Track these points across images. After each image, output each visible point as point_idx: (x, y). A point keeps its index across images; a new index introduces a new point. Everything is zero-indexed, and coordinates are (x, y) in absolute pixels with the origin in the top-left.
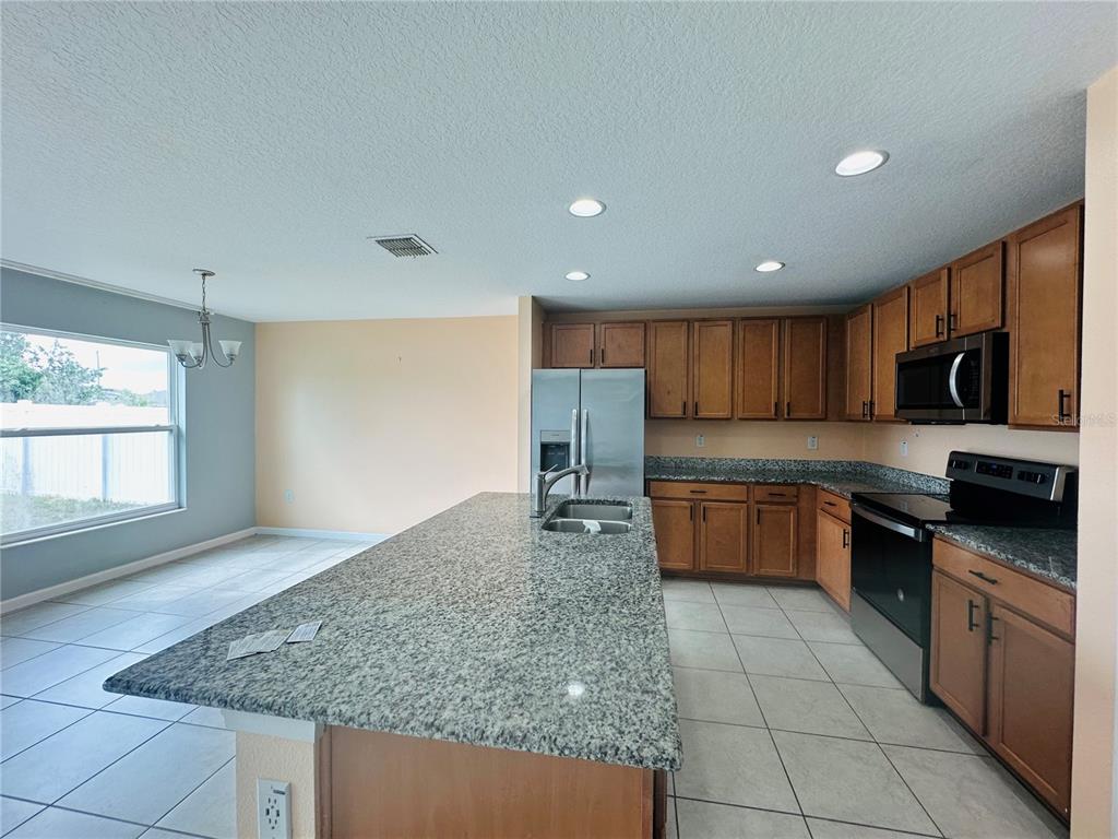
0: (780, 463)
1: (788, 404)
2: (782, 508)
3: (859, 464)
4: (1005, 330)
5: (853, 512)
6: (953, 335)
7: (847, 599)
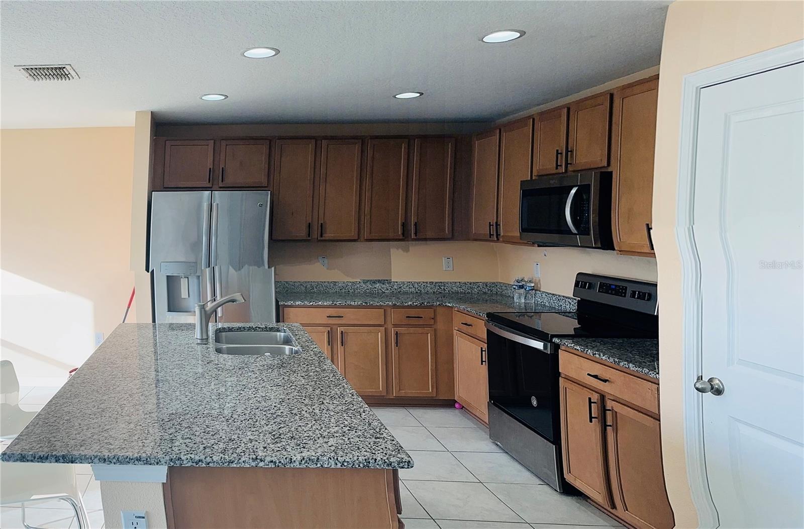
0: (416, 286)
1: (416, 224)
2: (420, 330)
3: (495, 284)
4: (610, 170)
5: (487, 329)
6: (570, 168)
7: (486, 412)
